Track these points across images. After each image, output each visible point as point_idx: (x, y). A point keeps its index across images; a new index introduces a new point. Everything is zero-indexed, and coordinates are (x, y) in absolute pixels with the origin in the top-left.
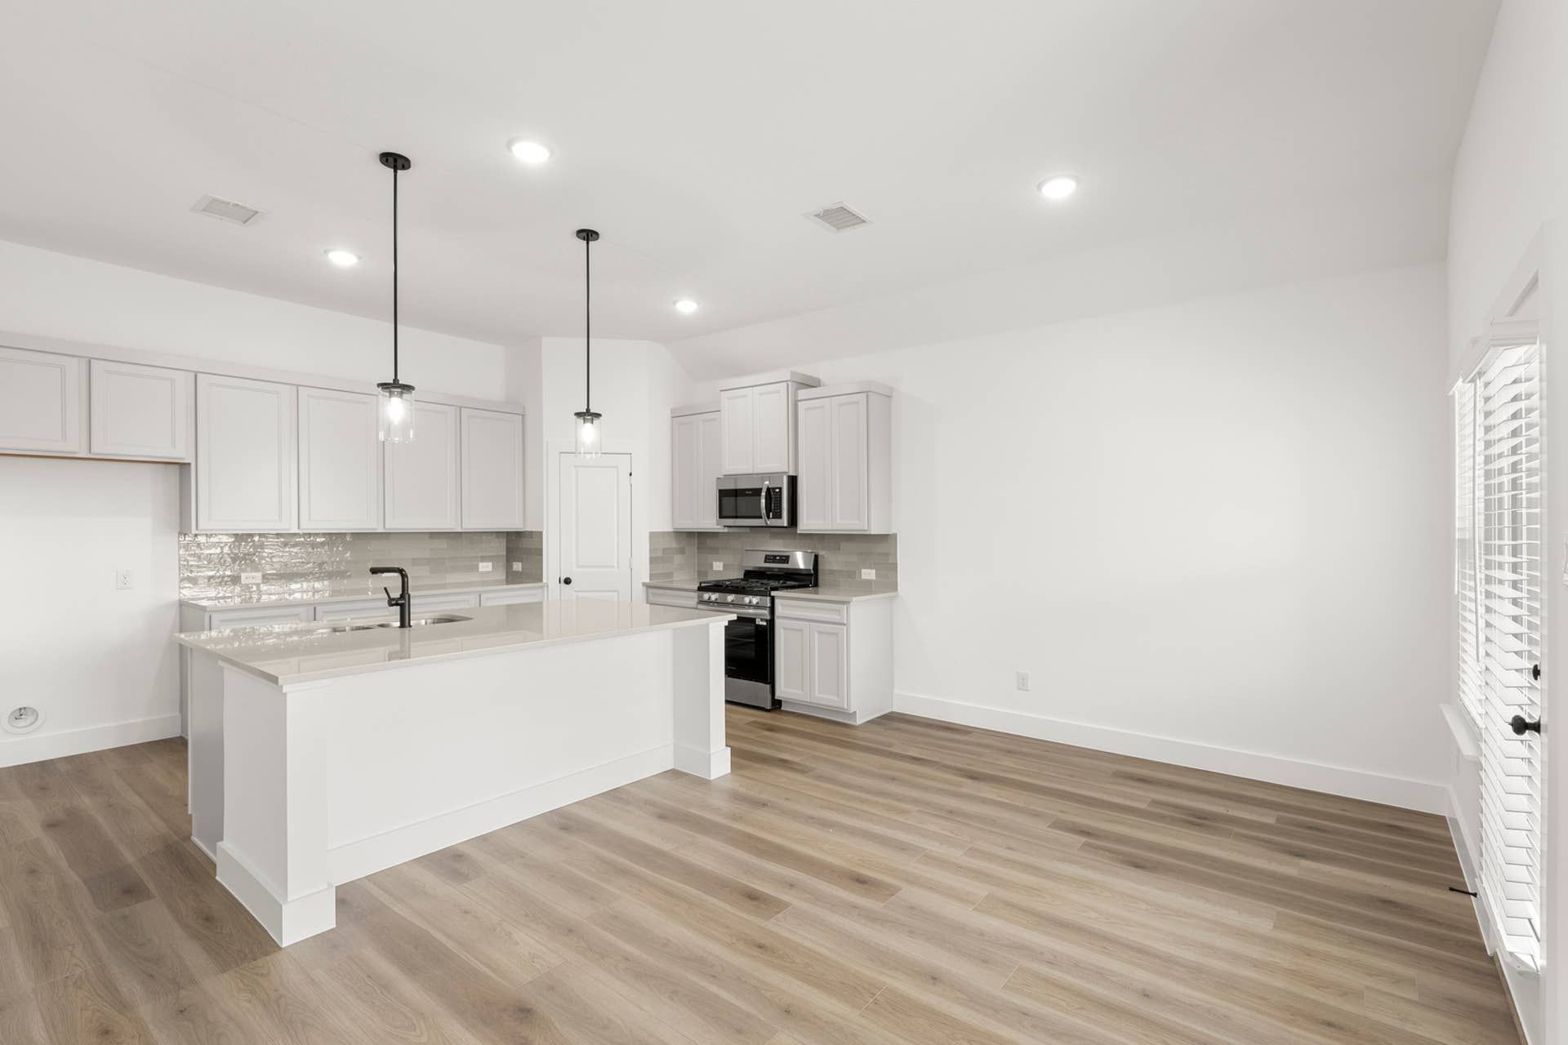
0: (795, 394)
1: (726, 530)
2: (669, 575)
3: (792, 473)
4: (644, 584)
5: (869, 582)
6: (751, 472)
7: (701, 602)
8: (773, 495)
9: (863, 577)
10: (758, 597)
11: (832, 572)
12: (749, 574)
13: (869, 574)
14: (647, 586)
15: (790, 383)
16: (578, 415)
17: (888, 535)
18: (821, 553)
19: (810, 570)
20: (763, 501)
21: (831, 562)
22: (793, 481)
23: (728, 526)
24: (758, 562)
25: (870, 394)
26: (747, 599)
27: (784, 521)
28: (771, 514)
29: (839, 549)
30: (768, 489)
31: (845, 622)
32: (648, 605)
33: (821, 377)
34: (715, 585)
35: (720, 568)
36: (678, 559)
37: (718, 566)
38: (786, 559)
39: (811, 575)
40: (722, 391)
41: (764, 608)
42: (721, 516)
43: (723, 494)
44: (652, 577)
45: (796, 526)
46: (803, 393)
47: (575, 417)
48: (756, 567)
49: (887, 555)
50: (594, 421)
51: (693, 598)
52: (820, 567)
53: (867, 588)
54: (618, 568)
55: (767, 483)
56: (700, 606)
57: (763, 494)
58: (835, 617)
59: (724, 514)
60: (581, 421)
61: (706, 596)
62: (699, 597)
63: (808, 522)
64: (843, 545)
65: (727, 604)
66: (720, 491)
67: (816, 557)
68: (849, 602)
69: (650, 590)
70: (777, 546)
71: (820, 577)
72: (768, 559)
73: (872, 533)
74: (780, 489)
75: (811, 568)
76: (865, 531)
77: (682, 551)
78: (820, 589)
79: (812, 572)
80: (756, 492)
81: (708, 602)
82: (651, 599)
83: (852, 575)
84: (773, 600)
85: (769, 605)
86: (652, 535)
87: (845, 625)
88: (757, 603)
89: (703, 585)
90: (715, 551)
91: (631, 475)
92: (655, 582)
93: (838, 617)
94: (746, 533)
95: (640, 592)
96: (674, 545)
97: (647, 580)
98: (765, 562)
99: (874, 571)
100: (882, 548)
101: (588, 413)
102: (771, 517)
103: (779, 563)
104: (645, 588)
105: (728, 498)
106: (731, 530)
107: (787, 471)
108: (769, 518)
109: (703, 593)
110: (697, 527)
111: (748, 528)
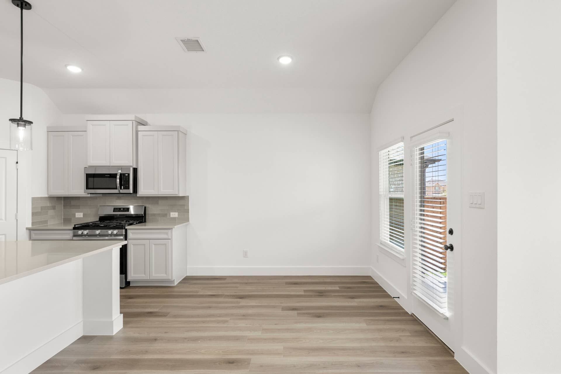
0: (136, 128)
1: (89, 195)
2: (46, 222)
3: (135, 167)
4: (27, 229)
5: (174, 219)
6: (109, 165)
7: (75, 236)
8: (124, 178)
9: (171, 216)
10: (117, 230)
11: (154, 215)
12: (103, 219)
13: (174, 215)
14: (30, 230)
15: (134, 122)
16: (13, 120)
17: (184, 197)
18: (147, 206)
19: (142, 214)
20: (118, 180)
21: (152, 210)
22: (135, 170)
23: (91, 193)
24: (110, 212)
25: (180, 132)
26: (110, 232)
27: (131, 190)
28: (122, 187)
29: (158, 204)
30: (121, 174)
31: (170, 238)
32: (31, 242)
33: (148, 121)
34: (83, 226)
36: (51, 212)
37: (79, 215)
38: (128, 210)
39: (142, 217)
40: (87, 120)
41: (121, 235)
42: (87, 188)
43: (89, 176)
44: (33, 223)
45: (137, 193)
46: (141, 128)
47: (11, 122)
48: (106, 215)
49: (184, 205)
50: (26, 126)
51: (69, 234)
52: (147, 213)
53: (174, 221)
54: (6, 219)
55: (120, 171)
56: (74, 238)
57: (118, 177)
58: (165, 236)
59: (89, 187)
60: (15, 125)
61: (80, 232)
62: (74, 233)
63: (142, 191)
64: (160, 202)
65: (96, 235)
66: (86, 174)
67: (145, 208)
68: (172, 229)
69: (32, 232)
70: (120, 203)
71: (147, 217)
72: (115, 210)
73: (180, 196)
74: (129, 174)
75: (143, 214)
76: (177, 195)
77: (54, 208)
78: (147, 223)
79: (143, 215)
80: (114, 176)
81: (82, 235)
82: (34, 236)
83: (165, 215)
84: (126, 230)
85: (124, 234)
86: (34, 200)
87: (169, 239)
88: (117, 233)
89: (76, 226)
90: (77, 207)
91: (17, 163)
92: (36, 227)
93: (166, 236)
94: (100, 197)
95: (23, 234)
96: (48, 204)
97: (30, 226)
98: (114, 211)
99: (177, 213)
100: (181, 202)
101: (21, 119)
102: (122, 188)
103: (123, 211)
104: (28, 231)
105: (93, 178)
106: (92, 195)
107: (132, 165)
108: (121, 188)
109: (78, 230)
110: (67, 194)
111: (101, 194)
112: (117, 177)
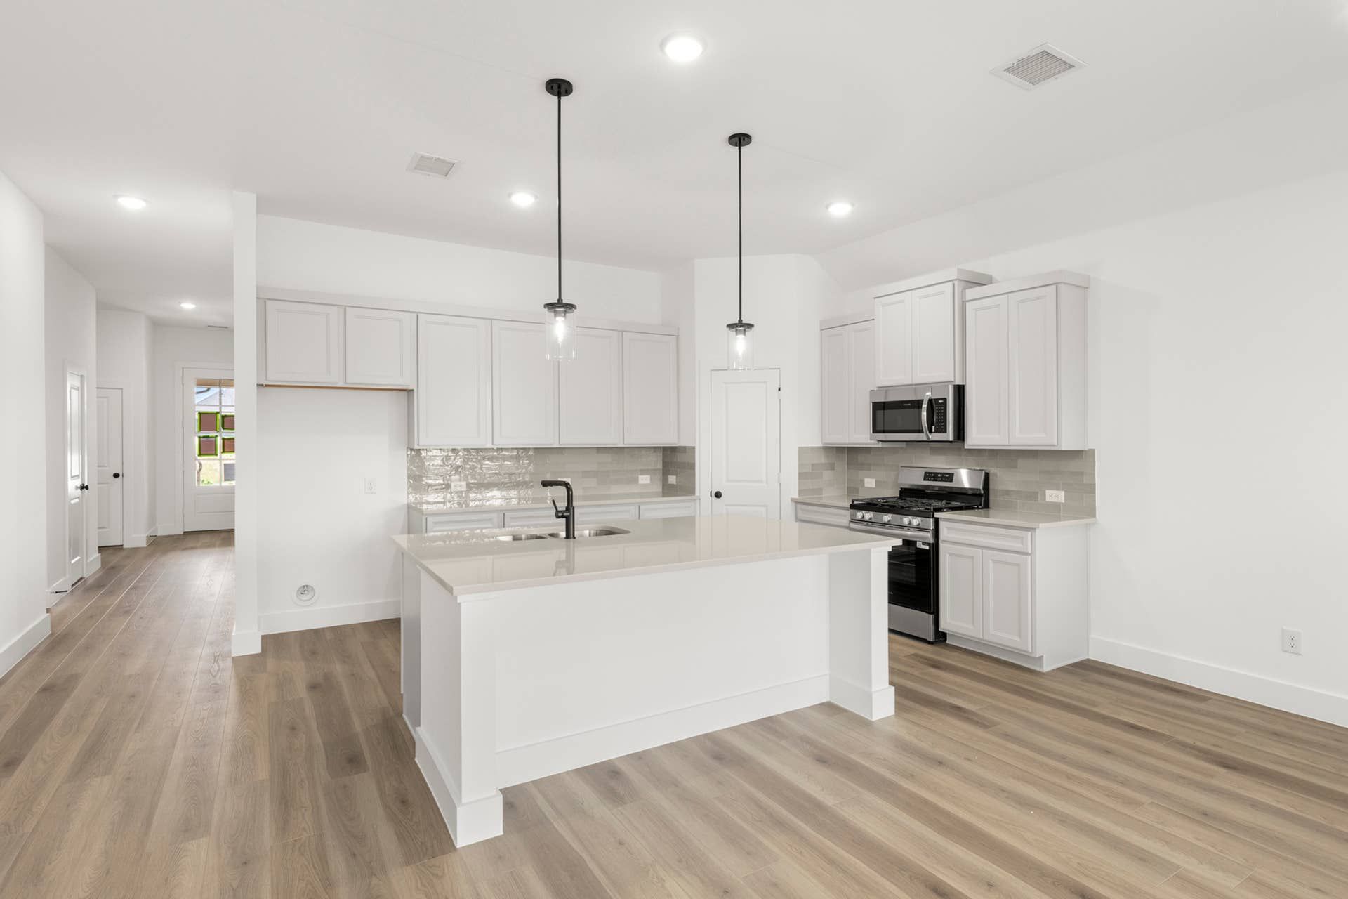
0: (963, 294)
1: (880, 445)
2: (819, 491)
3: (958, 382)
4: (793, 500)
5: (1056, 506)
6: (910, 383)
7: (854, 520)
8: (936, 408)
9: (1048, 499)
10: (919, 519)
11: (1007, 492)
12: (906, 493)
13: (1055, 496)
14: (796, 502)
15: (956, 283)
16: (730, 326)
17: (1082, 451)
18: (992, 471)
19: (980, 490)
20: (924, 414)
21: (1004, 480)
22: (960, 391)
23: (882, 441)
24: (915, 479)
25: (1062, 287)
26: (906, 520)
27: (950, 435)
28: (933, 427)
29: (1016, 467)
30: (930, 401)
31: (1030, 552)
32: (797, 523)
33: (993, 276)
34: (868, 504)
35: (873, 485)
36: (827, 475)
37: (870, 483)
38: (949, 477)
39: (980, 495)
40: (875, 298)
41: (927, 530)
42: (875, 430)
43: (880, 408)
44: (801, 492)
45: (964, 440)
46: (972, 293)
47: (728, 329)
48: (912, 485)
49: (1082, 474)
50: (746, 333)
51: (845, 516)
52: (991, 487)
53: (1054, 512)
54: (767, 483)
55: (929, 394)
56: (854, 526)
57: (925, 406)
58: (1017, 545)
59: (878, 429)
60: (733, 332)
61: (859, 514)
62: (851, 515)
63: (976, 436)
64: (1021, 462)
65: (883, 524)
66: (873, 403)
67: (987, 476)
68: (1035, 529)
69: (799, 506)
70: (939, 463)
71: (991, 498)
72: (928, 476)
73: (1064, 448)
74: (945, 400)
75: (981, 488)
76: (1054, 445)
77: (832, 467)
78: (991, 512)
79: (982, 492)
80: (918, 404)
81: (862, 521)
82: (802, 515)
83: (1033, 496)
84: (937, 521)
85: (932, 527)
86: (802, 451)
87: (1027, 554)
88: (919, 525)
89: (855, 503)
90: (867, 467)
91: (779, 390)
92: (806, 498)
93: (1020, 545)
94: (902, 448)
95: (788, 508)
96: (823, 459)
97: (796, 496)
98: (924, 480)
99: (1063, 492)
100: (1073, 465)
101: (740, 324)
102: (933, 431)
103: (942, 481)
104: (794, 504)
105: (882, 411)
106: (886, 445)
107: (953, 380)
108: (931, 432)
109: (856, 511)
110: (847, 442)
111: (905, 443)
112: (923, 406)
